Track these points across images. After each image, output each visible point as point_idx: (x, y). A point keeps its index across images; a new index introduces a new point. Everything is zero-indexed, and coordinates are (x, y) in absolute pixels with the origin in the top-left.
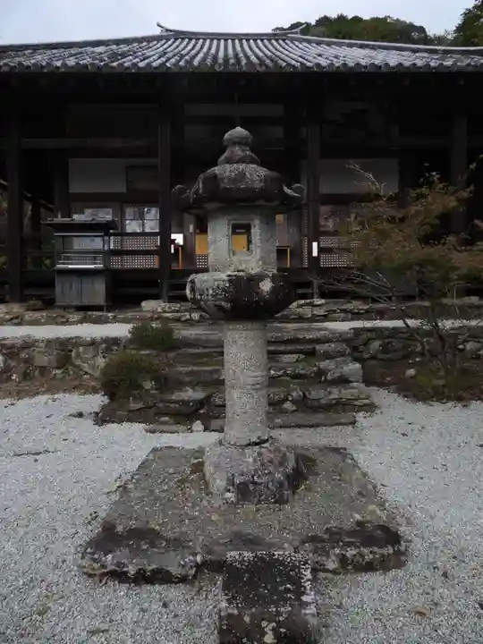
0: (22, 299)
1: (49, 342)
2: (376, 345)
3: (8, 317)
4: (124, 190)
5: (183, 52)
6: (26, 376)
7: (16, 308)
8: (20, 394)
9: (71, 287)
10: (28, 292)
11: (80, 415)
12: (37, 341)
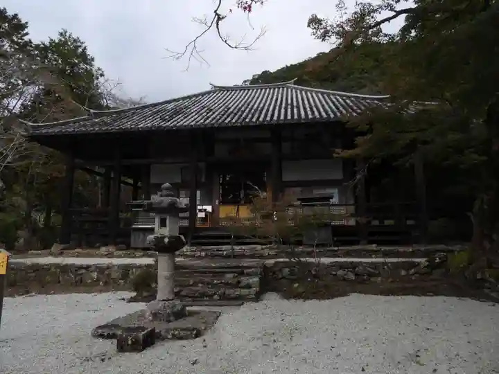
0: (116, 244)
1: (119, 266)
2: (287, 270)
3: (106, 253)
4: (179, 181)
5: (212, 108)
6: (106, 283)
7: (111, 249)
8: (101, 291)
9: (139, 238)
10: (119, 240)
11: (123, 299)
12: (114, 266)
